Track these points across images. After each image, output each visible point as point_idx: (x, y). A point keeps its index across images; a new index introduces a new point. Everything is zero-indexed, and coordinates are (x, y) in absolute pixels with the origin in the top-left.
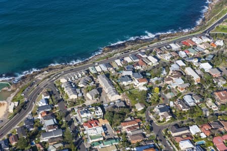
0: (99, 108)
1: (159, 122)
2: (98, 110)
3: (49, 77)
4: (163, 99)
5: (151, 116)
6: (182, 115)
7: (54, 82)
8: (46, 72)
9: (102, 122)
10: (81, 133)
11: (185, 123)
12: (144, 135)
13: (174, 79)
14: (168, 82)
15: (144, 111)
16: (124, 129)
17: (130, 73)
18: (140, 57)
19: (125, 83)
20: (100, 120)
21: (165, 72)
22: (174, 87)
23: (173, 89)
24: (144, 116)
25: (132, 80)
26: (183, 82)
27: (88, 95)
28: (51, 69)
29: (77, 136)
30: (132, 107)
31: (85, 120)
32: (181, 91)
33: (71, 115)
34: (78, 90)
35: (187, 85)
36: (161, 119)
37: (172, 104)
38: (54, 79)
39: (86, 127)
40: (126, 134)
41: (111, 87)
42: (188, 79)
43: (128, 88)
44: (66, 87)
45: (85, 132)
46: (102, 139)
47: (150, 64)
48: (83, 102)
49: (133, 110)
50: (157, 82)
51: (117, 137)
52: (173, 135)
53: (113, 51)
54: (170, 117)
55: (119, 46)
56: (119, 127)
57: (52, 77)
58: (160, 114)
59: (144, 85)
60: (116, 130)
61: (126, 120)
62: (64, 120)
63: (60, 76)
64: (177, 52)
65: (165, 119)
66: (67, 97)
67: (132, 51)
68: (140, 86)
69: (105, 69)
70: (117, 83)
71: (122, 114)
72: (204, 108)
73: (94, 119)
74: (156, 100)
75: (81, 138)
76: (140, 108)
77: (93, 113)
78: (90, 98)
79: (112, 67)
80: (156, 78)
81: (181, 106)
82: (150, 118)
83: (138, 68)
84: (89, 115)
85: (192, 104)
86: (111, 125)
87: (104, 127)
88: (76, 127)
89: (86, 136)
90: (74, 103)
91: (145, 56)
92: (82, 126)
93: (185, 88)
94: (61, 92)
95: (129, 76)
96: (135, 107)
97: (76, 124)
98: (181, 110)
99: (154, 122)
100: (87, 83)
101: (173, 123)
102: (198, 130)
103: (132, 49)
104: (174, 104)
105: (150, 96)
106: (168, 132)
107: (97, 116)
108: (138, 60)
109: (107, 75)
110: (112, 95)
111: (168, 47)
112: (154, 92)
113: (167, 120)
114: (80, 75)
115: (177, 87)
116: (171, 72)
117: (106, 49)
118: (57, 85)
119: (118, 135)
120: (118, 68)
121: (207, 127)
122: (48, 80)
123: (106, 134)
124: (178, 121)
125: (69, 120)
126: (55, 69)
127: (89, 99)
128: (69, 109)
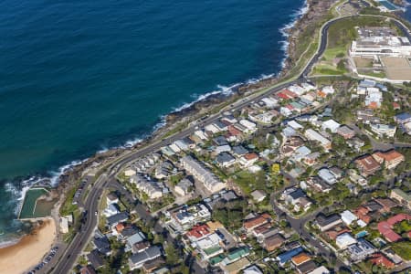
0: (202, 206)
1: (295, 213)
2: (201, 209)
3: (105, 170)
4: (288, 179)
5: (281, 207)
6: (324, 198)
7: (116, 176)
8: (96, 164)
9: (213, 226)
10: (187, 247)
11: (332, 210)
12: (282, 236)
13: (294, 148)
14: (288, 154)
15: (267, 200)
16: (250, 231)
17: (227, 148)
18: (227, 124)
19: (226, 164)
20: (209, 223)
21: (276, 141)
22: (299, 160)
23: (298, 163)
24: (269, 208)
25: (234, 158)
26: (310, 151)
27: (178, 189)
28: (101, 158)
29: (183, 254)
30: (248, 197)
31: (186, 227)
32: (310, 165)
33: (160, 222)
34: (160, 184)
35: (317, 155)
36: (297, 208)
37: (303, 185)
38: (113, 172)
39: (193, 238)
40: (255, 238)
41: (207, 173)
42: (314, 146)
43: (232, 170)
44: (139, 182)
45: (194, 245)
46: (221, 251)
47: (246, 131)
48: (172, 200)
49: (250, 202)
50: (271, 156)
51: (243, 244)
52: (323, 229)
53: (184, 120)
54: (309, 204)
56: (243, 229)
57: (109, 169)
58: (294, 202)
59: (255, 163)
60: (238, 235)
61: (246, 218)
62: (153, 233)
63: (120, 168)
64: (277, 109)
65: (302, 207)
66: (146, 196)
68: (251, 165)
69: (185, 147)
70: (214, 165)
71: (237, 210)
72: (348, 184)
73: (201, 224)
74: (278, 182)
75: (190, 256)
76: (261, 198)
77: (196, 215)
78: (182, 193)
79: (194, 142)
80: (267, 151)
81: (319, 185)
82: (280, 210)
83: (232, 139)
84: (192, 218)
85: (332, 181)
86: (227, 228)
87: (219, 233)
88: (175, 240)
89: (197, 251)
90: (158, 204)
91: (234, 121)
92: (186, 237)
93: (316, 160)
94: (132, 190)
95: (228, 153)
96: (252, 198)
97: (174, 235)
98: (321, 192)
99: (288, 214)
100: (168, 172)
101: (315, 212)
102: (354, 217)
104: (308, 184)
105: (269, 178)
106: (313, 225)
107: (203, 218)
108: (226, 128)
109: (193, 155)
110: (214, 185)
111: (261, 103)
112: (272, 172)
113: (306, 210)
114: (151, 161)
115: (302, 160)
116: (285, 139)
117: (171, 118)
118: (122, 180)
119: (243, 241)
120: (203, 144)
122: (105, 175)
123: (224, 242)
124: (321, 208)
125: (161, 231)
126: (106, 157)
127: (180, 195)
128: (154, 214)
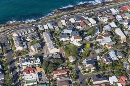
1: (85, 72)
2: (37, 60)
3: (4, 32)
4: (93, 53)
5: (80, 67)
6: (105, 67)
7: (8, 36)
8: (3, 28)
9: (39, 70)
10: (20, 78)
11: (106, 74)
12: (70, 82)
13: (104, 37)
14: (99, 40)
15: (74, 63)
16: (55, 76)
17: (70, 31)
18: (82, 19)
20: (38, 68)
21: (98, 32)
22: (103, 44)
23: (102, 46)
24: (73, 66)
25: (70, 37)
26: (111, 40)
27: (32, 48)
28: (8, 25)
29: (16, 80)
30: (66, 59)
31: (25, 67)
32: (108, 48)
33: (15, 63)
34: (24, 43)
35: (114, 43)
36: (87, 70)
37: (98, 57)
38: (8, 33)
39: (25, 73)
40: (56, 80)
41: (51, 42)
42: (115, 38)
43: (66, 43)
44: (16, 40)
45: (23, 78)
46: (36, 83)
47: (90, 24)
48: (27, 53)
49: (66, 62)
50: (90, 40)
51: (48, 82)
52: (94, 83)
53: (62, 13)
54: (94, 68)
55: (69, 9)
56: (52, 74)
57: (6, 31)
58: (87, 66)
59: (79, 42)
60: (48, 77)
61: (58, 69)
62: (9, 67)
63: (13, 31)
66: (15, 48)
67: (78, 14)
68: (76, 42)
69: (51, 27)
70: (58, 39)
73: (33, 67)
74: (87, 54)
75: (19, 82)
76: (72, 60)
77: (32, 62)
78: (34, 50)
79: (57, 26)
80: (90, 36)
81: (105, 60)
82: (78, 68)
84: (29, 63)
85: (115, 59)
86: (46, 73)
87: (40, 74)
88: (17, 73)
89: (23, 81)
90: (20, 53)
91: (87, 18)
92: (22, 73)
93: (112, 46)
94: (11, 44)
95: (68, 34)
96: (68, 59)
97: (18, 70)
98: (105, 64)
99: (81, 71)
101: (97, 73)
102: (116, 80)
103: (78, 12)
104: (100, 58)
105: (82, 51)
106: (91, 80)
107: (35, 65)
108: (80, 21)
109: (52, 33)
110: (51, 49)
112: (86, 48)
113: (91, 71)
114: (29, 31)
115: (105, 44)
116: (103, 32)
118: (10, 38)
119: (49, 80)
120: (62, 27)
121: (124, 79)
122: (3, 34)
123: (40, 80)
124: (101, 72)
125: (13, 67)
126: (11, 25)
127: (32, 51)
128: (15, 58)
